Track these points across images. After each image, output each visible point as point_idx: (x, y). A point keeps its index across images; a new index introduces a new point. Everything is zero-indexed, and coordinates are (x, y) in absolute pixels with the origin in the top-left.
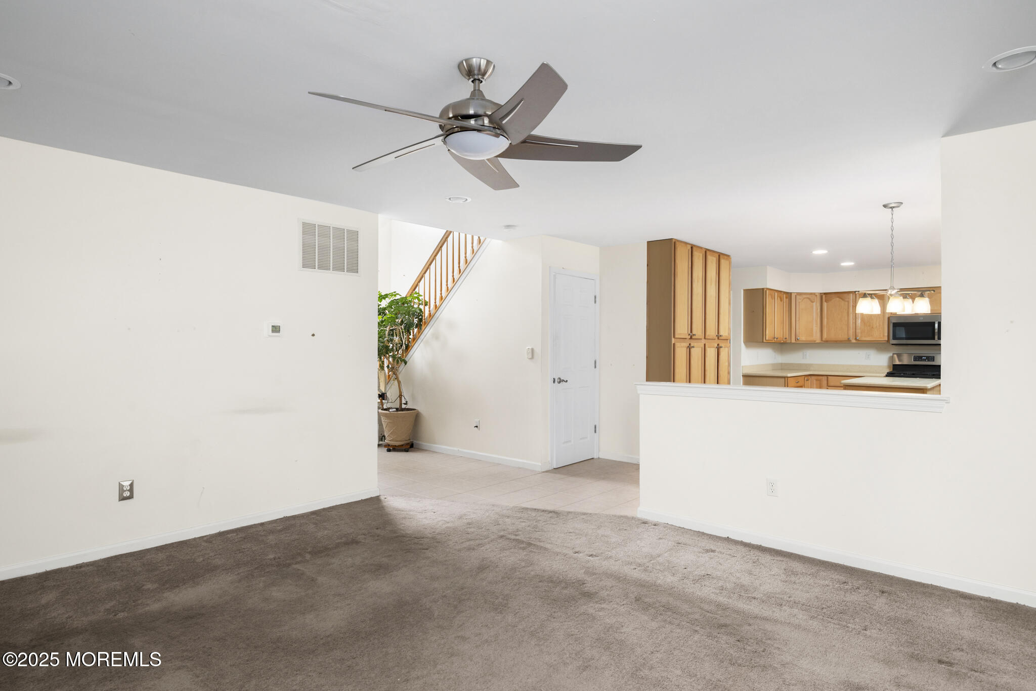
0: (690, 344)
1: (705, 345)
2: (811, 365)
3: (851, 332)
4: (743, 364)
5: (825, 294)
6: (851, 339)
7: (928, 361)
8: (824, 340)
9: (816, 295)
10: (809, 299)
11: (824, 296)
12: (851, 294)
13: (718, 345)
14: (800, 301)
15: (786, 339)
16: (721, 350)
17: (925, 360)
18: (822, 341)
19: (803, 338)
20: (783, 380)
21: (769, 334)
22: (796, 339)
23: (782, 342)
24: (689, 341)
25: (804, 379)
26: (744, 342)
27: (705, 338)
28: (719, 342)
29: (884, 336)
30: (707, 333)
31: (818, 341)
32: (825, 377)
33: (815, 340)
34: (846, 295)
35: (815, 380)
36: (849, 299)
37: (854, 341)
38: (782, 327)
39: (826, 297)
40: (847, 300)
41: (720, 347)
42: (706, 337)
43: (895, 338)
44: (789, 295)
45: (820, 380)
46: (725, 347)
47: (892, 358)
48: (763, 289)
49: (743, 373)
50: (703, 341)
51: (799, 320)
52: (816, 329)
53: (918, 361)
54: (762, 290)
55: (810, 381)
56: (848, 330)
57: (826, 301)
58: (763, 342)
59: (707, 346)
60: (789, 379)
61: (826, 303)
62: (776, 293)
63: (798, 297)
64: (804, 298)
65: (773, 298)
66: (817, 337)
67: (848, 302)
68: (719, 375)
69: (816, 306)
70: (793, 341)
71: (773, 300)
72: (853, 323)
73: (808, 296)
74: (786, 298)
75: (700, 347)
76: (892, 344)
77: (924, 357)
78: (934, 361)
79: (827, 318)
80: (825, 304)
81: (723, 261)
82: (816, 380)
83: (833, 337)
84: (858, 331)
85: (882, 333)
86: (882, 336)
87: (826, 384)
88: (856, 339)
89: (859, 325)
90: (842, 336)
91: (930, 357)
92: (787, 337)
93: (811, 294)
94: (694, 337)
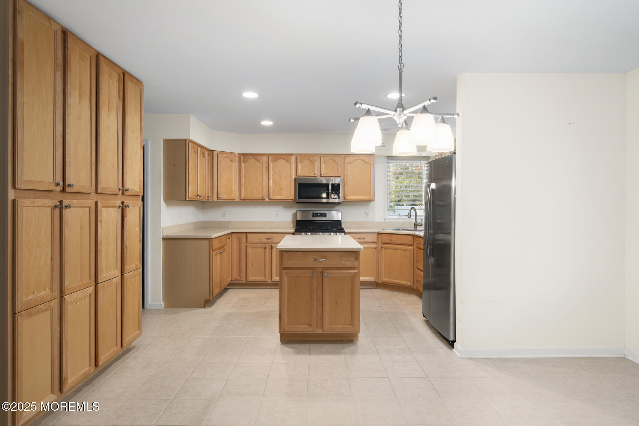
0: (61, 202)
1: (96, 203)
2: (230, 222)
3: (265, 191)
4: (163, 225)
5: (243, 154)
6: (265, 197)
7: (322, 217)
8: (242, 198)
9: (236, 155)
10: (229, 158)
11: (242, 157)
12: (265, 156)
13: (123, 203)
14: (221, 159)
15: (208, 197)
16: (128, 210)
17: (320, 216)
18: (240, 199)
19: (224, 196)
20: (207, 242)
21: (192, 192)
22: (218, 198)
23: (205, 200)
24: (61, 197)
25: (227, 238)
26: (164, 200)
27: (96, 192)
28: (124, 199)
29: (291, 195)
30: (102, 185)
31: (237, 199)
32: (245, 234)
33: (234, 198)
34: (261, 157)
35: (235, 239)
36: (263, 160)
37: (267, 200)
38: (205, 185)
39: (244, 157)
40: (261, 161)
41: (126, 206)
42: (99, 191)
43: (300, 197)
44: (211, 152)
45: (240, 238)
46: (134, 206)
47: (295, 215)
48: (185, 140)
49: (163, 236)
50: (94, 197)
51: (220, 179)
52: (235, 188)
53: (315, 217)
54: (184, 142)
55: (231, 239)
56: (262, 189)
57: (244, 162)
58: (185, 200)
59: (100, 205)
60: (213, 240)
61: (243, 163)
62: (199, 148)
63: (219, 155)
64: (226, 157)
65: (196, 152)
66: (236, 196)
67: (262, 163)
68: (125, 247)
69: (235, 165)
70: (215, 199)
71: (196, 155)
72: (266, 183)
73: (228, 155)
74: (209, 155)
75: (86, 207)
76: (297, 203)
77: (319, 213)
78: (326, 217)
79: (245, 178)
80: (243, 165)
81: (130, 85)
82: (237, 238)
83: (250, 196)
84: (271, 191)
85: (289, 193)
86: (289, 195)
87: (245, 241)
88: (269, 198)
89: (272, 185)
90: (258, 196)
91: (323, 213)
92: (210, 196)
93: (231, 153)
94: (68, 190)
